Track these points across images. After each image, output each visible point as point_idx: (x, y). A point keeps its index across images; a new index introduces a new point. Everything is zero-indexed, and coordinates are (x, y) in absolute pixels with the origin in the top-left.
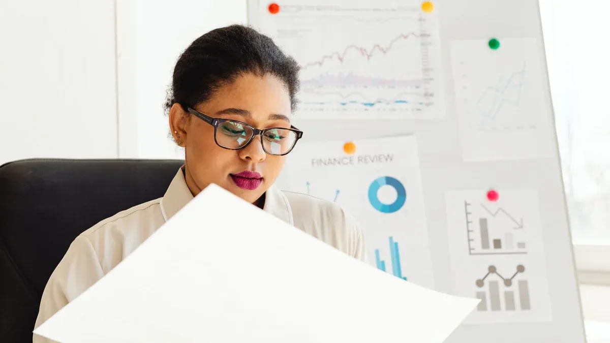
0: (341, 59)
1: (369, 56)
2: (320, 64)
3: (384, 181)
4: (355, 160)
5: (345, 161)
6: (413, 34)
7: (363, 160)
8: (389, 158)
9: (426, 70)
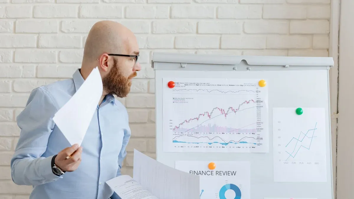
0: (209, 116)
1: (226, 114)
2: (198, 119)
3: (229, 187)
4: (214, 173)
5: (208, 173)
6: (252, 100)
7: (219, 174)
8: (234, 173)
9: (259, 123)
